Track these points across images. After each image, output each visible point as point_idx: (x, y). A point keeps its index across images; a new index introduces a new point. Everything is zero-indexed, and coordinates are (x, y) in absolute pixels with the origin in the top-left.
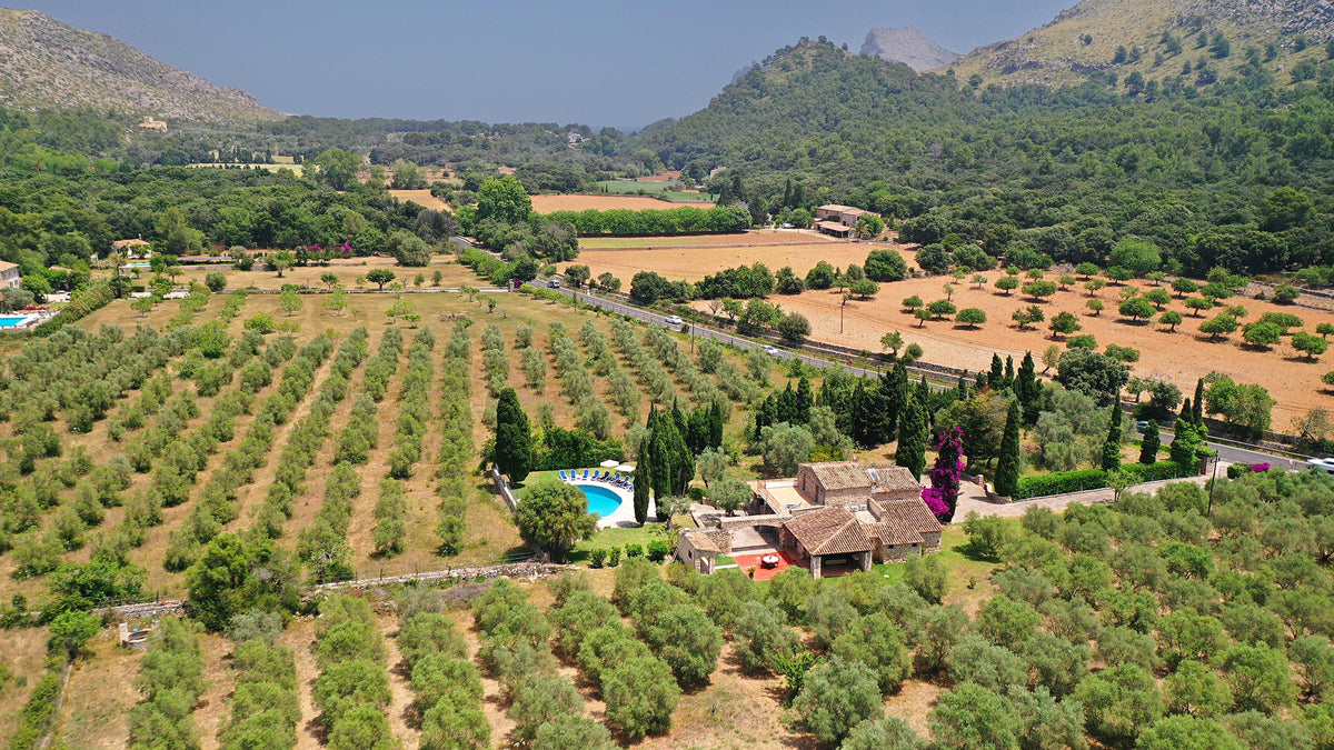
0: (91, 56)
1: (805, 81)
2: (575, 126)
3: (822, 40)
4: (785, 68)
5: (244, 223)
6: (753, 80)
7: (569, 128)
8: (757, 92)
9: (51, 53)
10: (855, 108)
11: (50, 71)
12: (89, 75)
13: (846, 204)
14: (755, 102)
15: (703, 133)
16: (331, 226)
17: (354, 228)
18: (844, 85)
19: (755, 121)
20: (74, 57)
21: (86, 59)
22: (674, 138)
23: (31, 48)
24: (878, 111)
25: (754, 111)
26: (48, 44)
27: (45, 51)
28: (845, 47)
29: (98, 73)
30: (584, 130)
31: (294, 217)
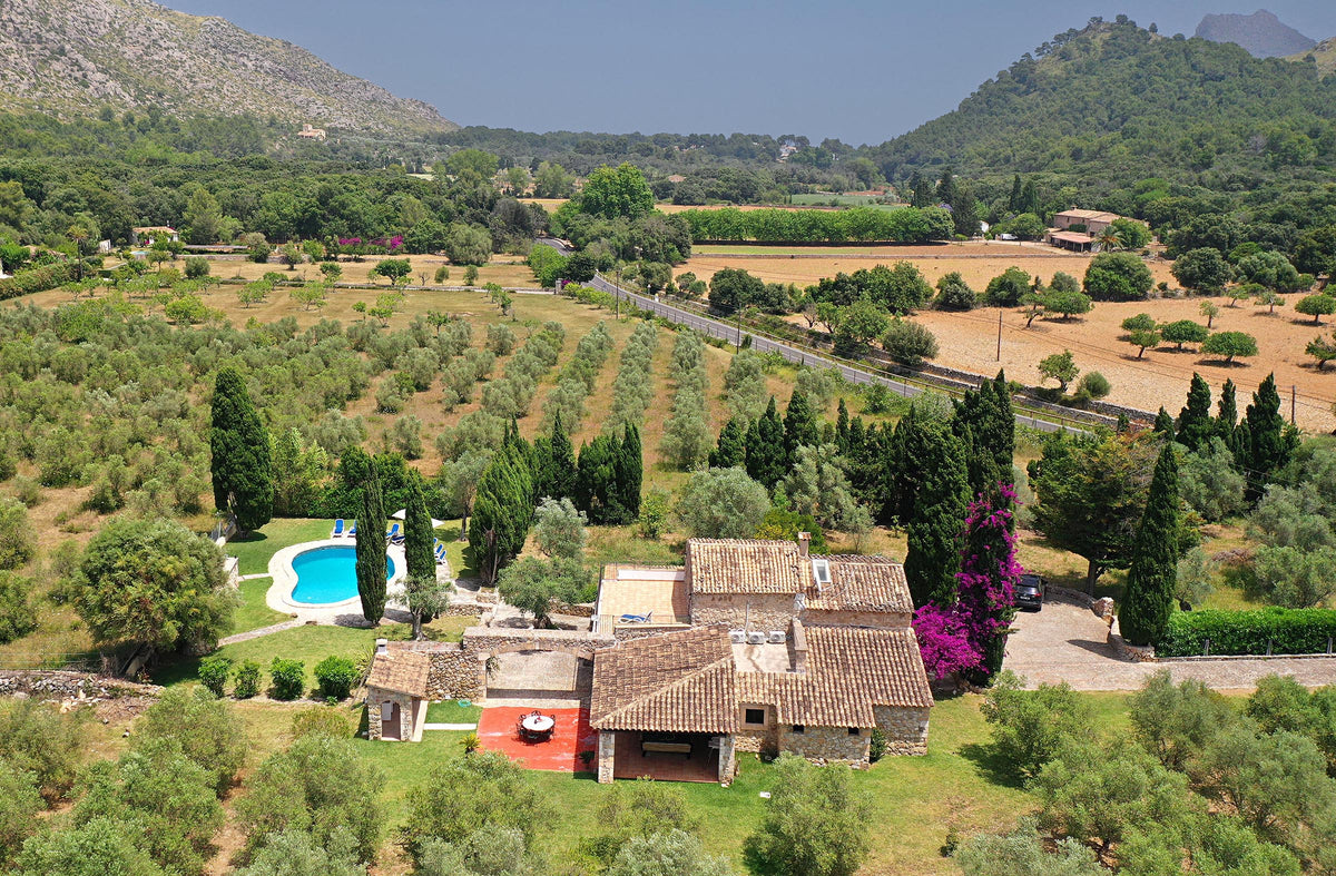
0: (267, 64)
1: (1090, 69)
2: (791, 137)
3: (1122, 19)
4: (1065, 56)
5: (286, 211)
6: (1022, 76)
7: (783, 140)
8: (1023, 87)
9: (227, 60)
10: (1153, 100)
11: (220, 77)
12: (261, 82)
13: (1098, 208)
14: (1016, 99)
15: (944, 140)
16: (388, 218)
17: (410, 219)
18: (1141, 72)
19: (1014, 123)
20: (250, 64)
21: (261, 67)
22: (906, 146)
23: (206, 56)
24: (1186, 103)
25: (1014, 111)
26: (225, 50)
27: (220, 58)
28: (1154, 29)
29: (270, 80)
30: (802, 141)
31: (343, 205)
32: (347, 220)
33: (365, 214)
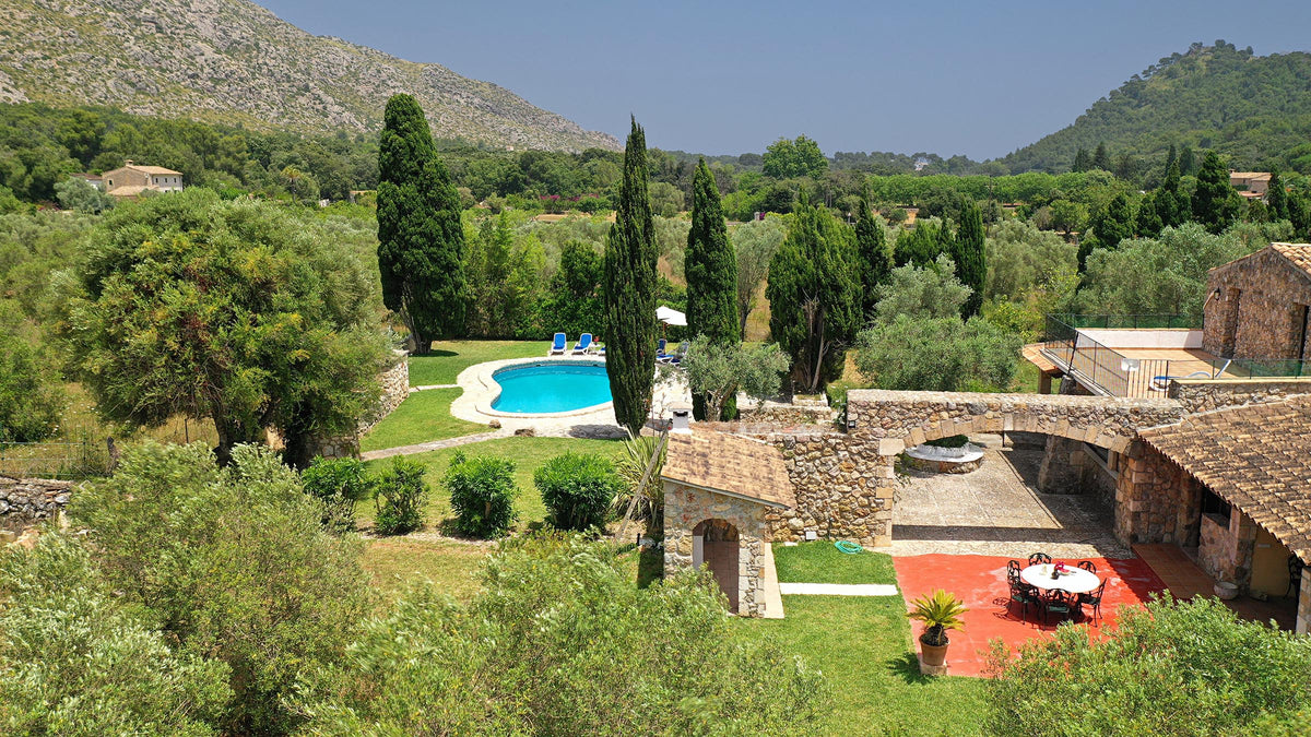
0: (476, 101)
1: (1197, 83)
2: (924, 155)
3: (1220, 43)
4: (1171, 75)
5: (491, 175)
6: (1133, 91)
7: (917, 156)
8: (1135, 102)
9: (443, 97)
10: (1264, 103)
11: (437, 110)
12: (471, 115)
14: (1128, 110)
15: (1066, 148)
16: (585, 182)
17: (605, 179)
18: (1249, 80)
19: (1131, 130)
20: (462, 101)
21: (472, 103)
22: (1031, 155)
23: (426, 93)
24: (1296, 104)
25: (1129, 120)
26: (442, 90)
27: (437, 95)
28: (1250, 51)
29: (479, 113)
30: (933, 157)
32: (547, 182)
33: (564, 177)
